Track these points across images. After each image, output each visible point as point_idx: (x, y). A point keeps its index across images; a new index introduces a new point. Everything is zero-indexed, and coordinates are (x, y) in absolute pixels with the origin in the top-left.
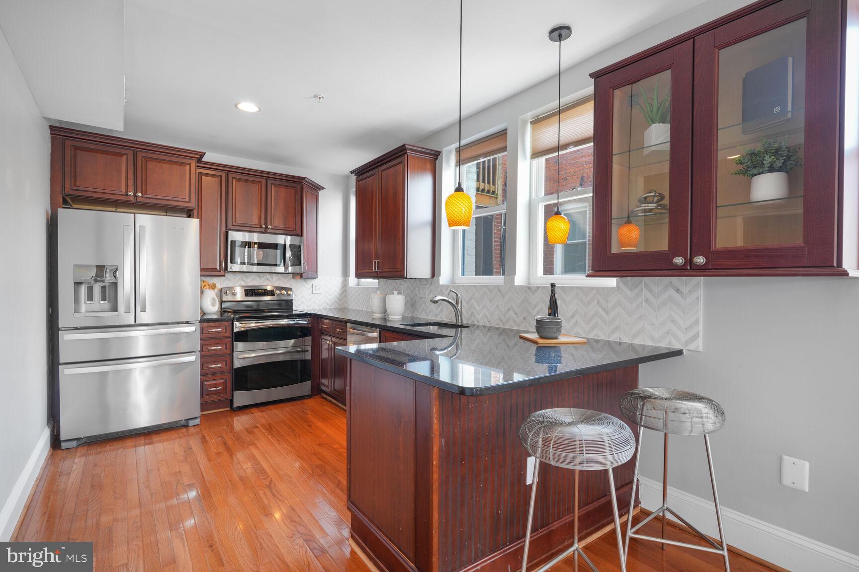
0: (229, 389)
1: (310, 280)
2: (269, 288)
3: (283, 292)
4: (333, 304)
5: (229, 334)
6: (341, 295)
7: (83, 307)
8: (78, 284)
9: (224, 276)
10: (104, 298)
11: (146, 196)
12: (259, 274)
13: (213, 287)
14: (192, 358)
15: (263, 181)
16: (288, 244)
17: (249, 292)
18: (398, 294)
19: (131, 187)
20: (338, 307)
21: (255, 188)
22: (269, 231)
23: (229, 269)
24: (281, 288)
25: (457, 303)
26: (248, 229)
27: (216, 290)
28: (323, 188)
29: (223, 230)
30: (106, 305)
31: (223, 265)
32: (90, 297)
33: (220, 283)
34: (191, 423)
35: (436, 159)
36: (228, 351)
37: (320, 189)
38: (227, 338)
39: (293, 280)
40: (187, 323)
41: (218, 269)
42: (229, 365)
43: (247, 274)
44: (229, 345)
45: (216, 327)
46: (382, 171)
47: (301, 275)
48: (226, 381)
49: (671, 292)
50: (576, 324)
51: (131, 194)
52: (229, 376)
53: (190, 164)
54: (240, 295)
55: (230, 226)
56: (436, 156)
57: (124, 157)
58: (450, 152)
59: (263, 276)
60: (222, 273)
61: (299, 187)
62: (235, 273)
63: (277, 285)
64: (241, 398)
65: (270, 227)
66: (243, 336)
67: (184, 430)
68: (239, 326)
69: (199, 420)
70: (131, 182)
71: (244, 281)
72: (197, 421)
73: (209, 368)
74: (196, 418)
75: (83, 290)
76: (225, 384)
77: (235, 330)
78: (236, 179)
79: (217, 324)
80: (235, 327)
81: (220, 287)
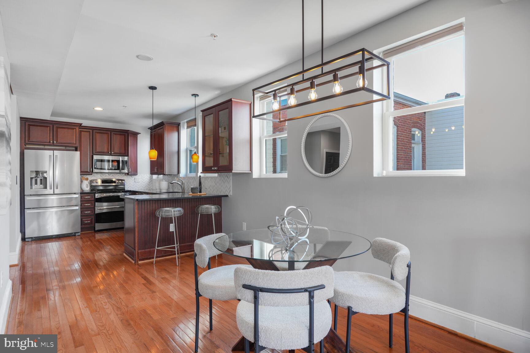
0: (93, 222)
1: (134, 176)
2: (114, 180)
3: (120, 181)
4: (146, 187)
5: (93, 199)
6: (149, 183)
7: (34, 187)
8: (31, 178)
9: (92, 174)
10: (41, 184)
11: (58, 142)
12: (109, 174)
13: (87, 179)
14: (77, 208)
15: (109, 133)
16: (121, 160)
17: (104, 181)
18: (165, 181)
19: (51, 140)
20: (148, 188)
21: (105, 136)
22: (112, 154)
23: (94, 172)
24: (119, 180)
25: (182, 184)
26: (102, 154)
27: (88, 181)
28: (140, 133)
29: (91, 155)
30: (42, 186)
31: (91, 170)
32: (36, 183)
33: (90, 178)
34: (77, 234)
35: (179, 126)
36: (93, 206)
37: (138, 134)
38: (93, 200)
39: (125, 176)
40: (75, 193)
41: (89, 171)
42: (93, 212)
43: (103, 173)
44: (93, 204)
45: (87, 196)
46: (158, 130)
47: (128, 174)
48: (92, 219)
49: (226, 178)
50: (210, 190)
51: (52, 142)
52: (93, 217)
53: (76, 129)
54: (99, 183)
55: (94, 153)
56: (179, 125)
57: (49, 127)
58: (184, 123)
59: (111, 175)
60: (91, 173)
61: (126, 134)
62: (97, 174)
63: (117, 178)
64: (98, 226)
65: (112, 153)
66: (100, 200)
67: (74, 237)
68: (97, 196)
70: (51, 138)
71: (102, 177)
72: (79, 234)
73: (84, 213)
74: (79, 232)
75: (34, 180)
76: (91, 220)
77: (96, 197)
78: (97, 133)
79: (88, 195)
80: (96, 196)
81: (90, 180)
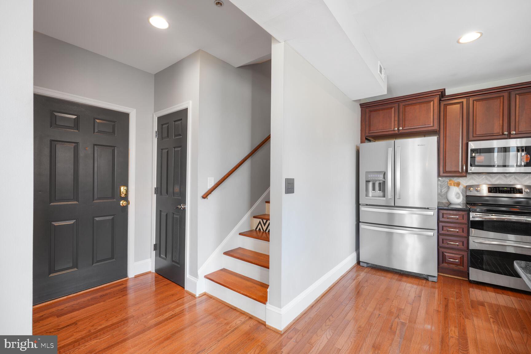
0: (465, 264)
2: (518, 187)
5: (465, 221)
7: (370, 194)
8: (368, 182)
9: (466, 176)
10: (380, 190)
11: (405, 128)
13: (458, 184)
14: (430, 234)
17: (492, 189)
19: (397, 125)
21: (496, 104)
23: (469, 171)
24: (530, 187)
26: (488, 138)
27: (461, 187)
29: (465, 142)
30: (381, 193)
31: (464, 168)
32: (374, 189)
33: (465, 182)
34: (430, 279)
36: (465, 234)
38: (464, 224)
40: (428, 209)
41: (460, 170)
42: (465, 246)
43: (491, 175)
44: (465, 230)
45: (453, 215)
48: (463, 256)
51: (396, 129)
52: (465, 254)
53: (433, 101)
54: (484, 191)
55: (471, 137)
57: (393, 109)
60: (464, 174)
62: (479, 174)
63: (527, 184)
64: (476, 274)
65: (513, 132)
66: (479, 225)
67: (424, 281)
68: (475, 216)
69: (436, 279)
70: (396, 123)
71: (489, 181)
73: (447, 244)
74: (434, 276)
75: (370, 185)
76: (462, 258)
77: (471, 219)
78: (477, 100)
79: (455, 212)
80: (471, 216)
81: (465, 185)
